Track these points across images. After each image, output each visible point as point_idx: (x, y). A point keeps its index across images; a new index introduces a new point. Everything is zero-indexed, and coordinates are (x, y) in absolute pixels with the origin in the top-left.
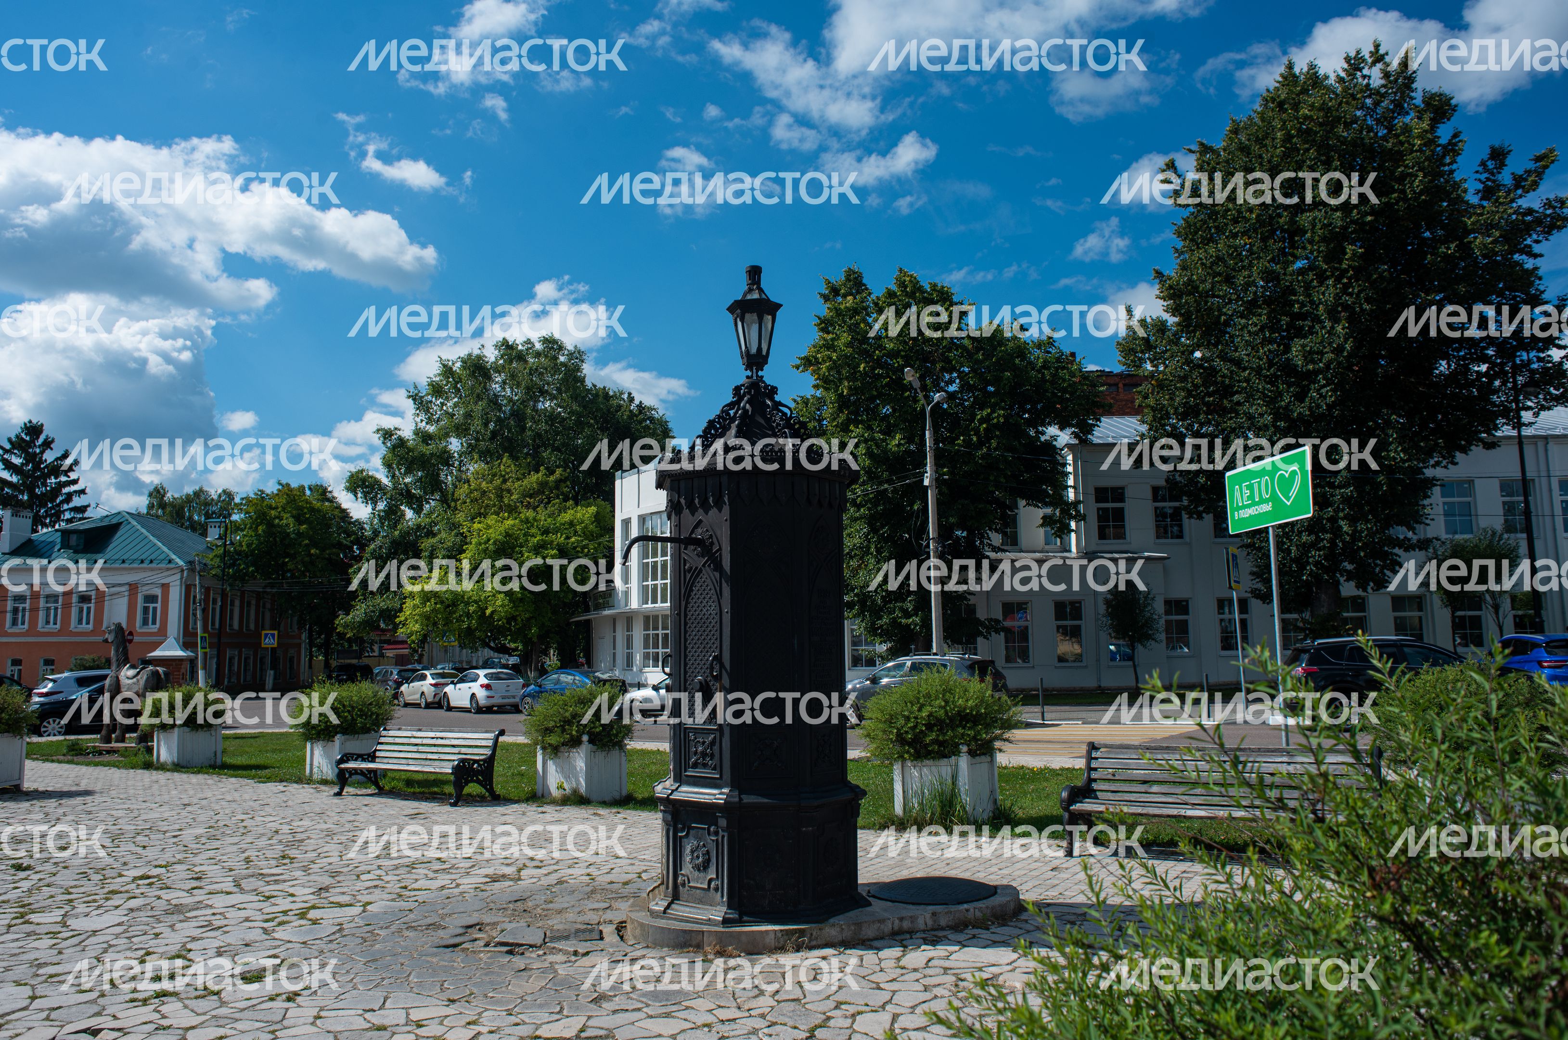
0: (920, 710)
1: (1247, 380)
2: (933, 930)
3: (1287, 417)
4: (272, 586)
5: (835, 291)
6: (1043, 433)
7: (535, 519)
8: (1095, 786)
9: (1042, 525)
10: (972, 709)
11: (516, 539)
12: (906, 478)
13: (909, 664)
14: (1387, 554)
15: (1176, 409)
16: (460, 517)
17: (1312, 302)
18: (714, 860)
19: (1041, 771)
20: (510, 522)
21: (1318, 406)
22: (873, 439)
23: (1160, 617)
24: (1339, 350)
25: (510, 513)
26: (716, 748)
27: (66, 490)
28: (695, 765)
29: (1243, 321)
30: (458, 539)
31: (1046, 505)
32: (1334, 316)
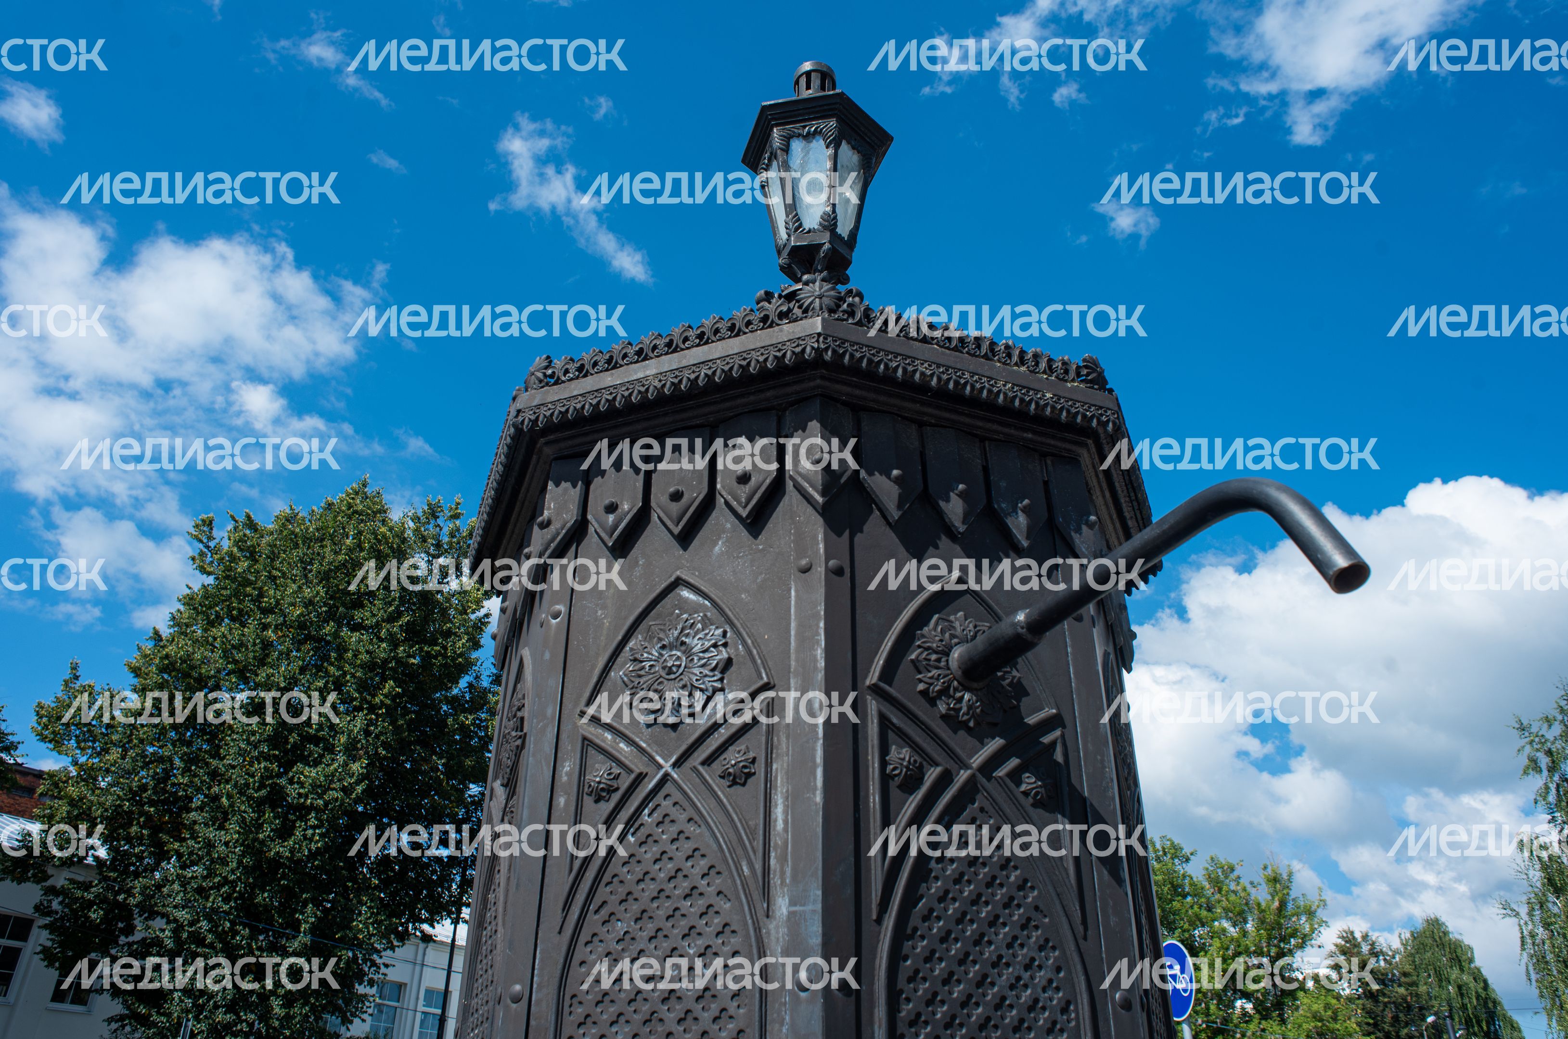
32: (351, 751)
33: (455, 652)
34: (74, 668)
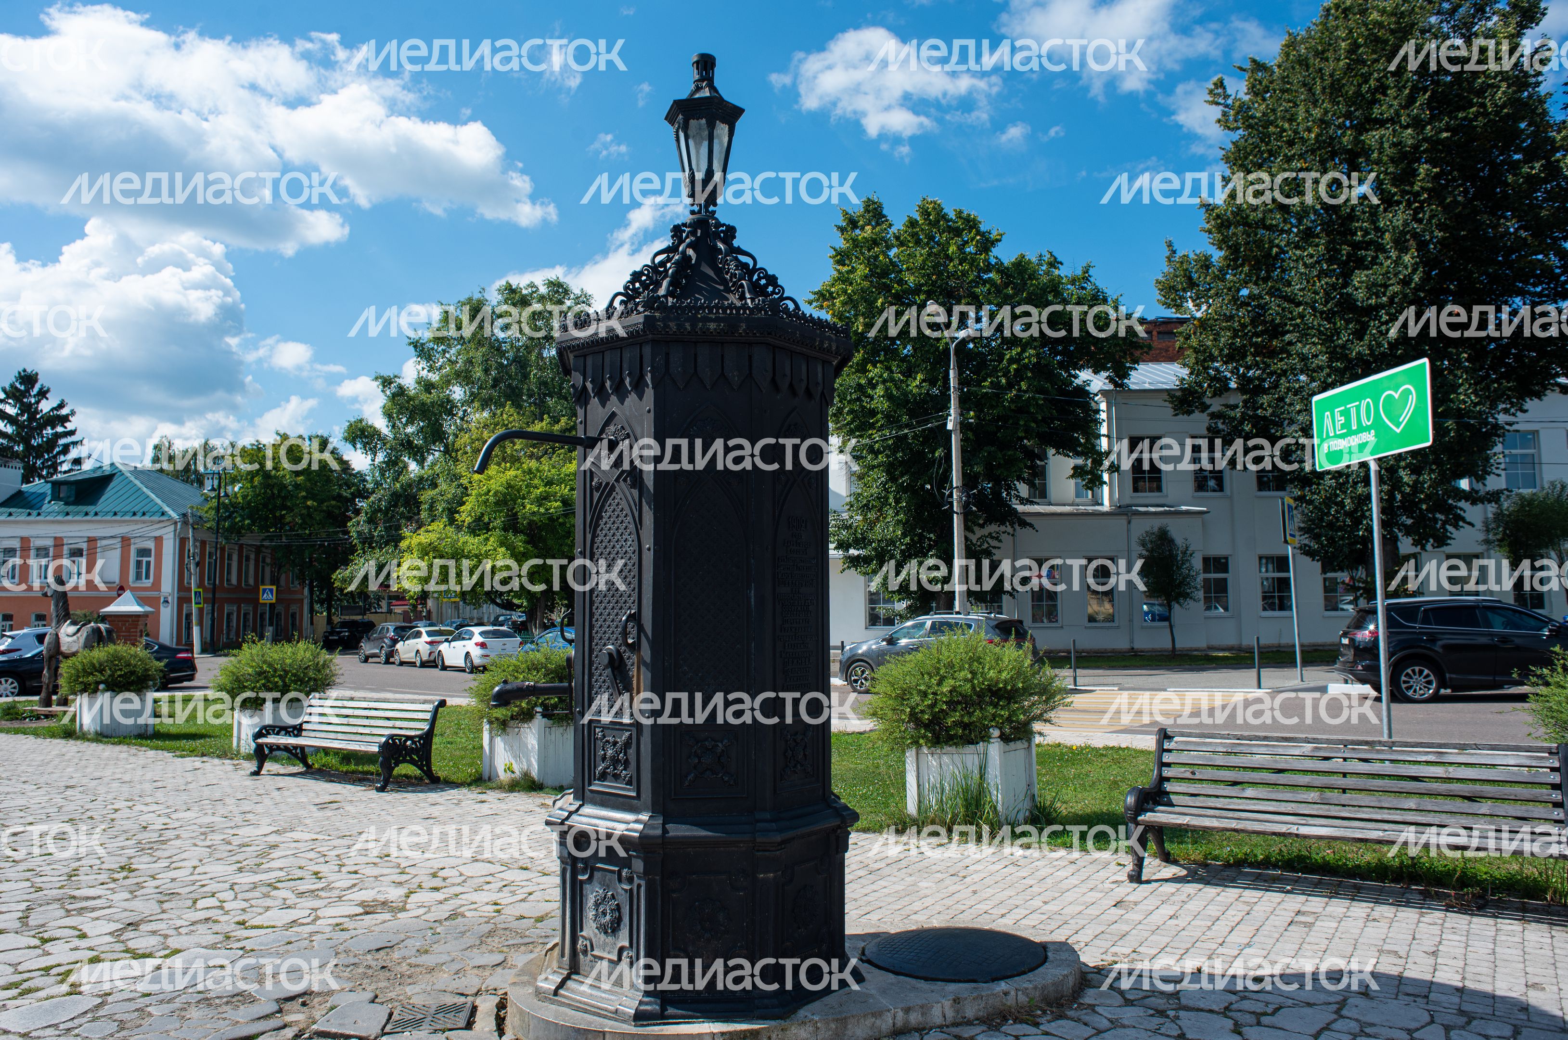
0: (940, 684)
1: (1302, 316)
2: (955, 1024)
3: (1344, 357)
4: (270, 538)
5: (853, 223)
6: (1076, 377)
7: (538, 470)
8: (1168, 787)
9: (1072, 476)
10: (1006, 682)
11: (519, 491)
12: (927, 421)
13: (929, 624)
14: (1452, 508)
15: (1221, 350)
16: (461, 468)
17: (1377, 229)
18: (626, 919)
19: (1081, 749)
20: (512, 473)
21: (1379, 345)
22: (892, 380)
23: (1198, 574)
24: (1406, 282)
25: (513, 463)
26: (632, 752)
27: (62, 441)
28: (603, 776)
29: (1298, 252)
30: (459, 491)
31: (1078, 454)
32: (1401, 245)
33: (1496, 106)
34: (1170, 245)
